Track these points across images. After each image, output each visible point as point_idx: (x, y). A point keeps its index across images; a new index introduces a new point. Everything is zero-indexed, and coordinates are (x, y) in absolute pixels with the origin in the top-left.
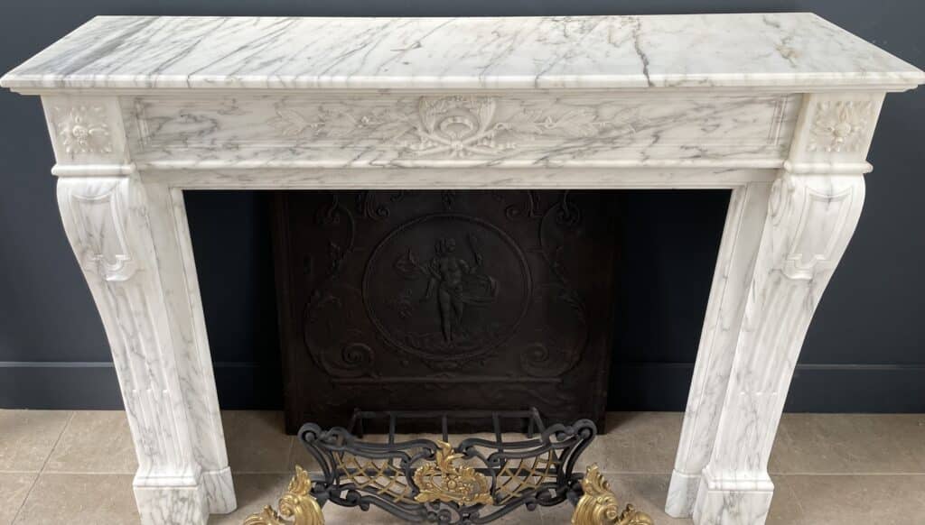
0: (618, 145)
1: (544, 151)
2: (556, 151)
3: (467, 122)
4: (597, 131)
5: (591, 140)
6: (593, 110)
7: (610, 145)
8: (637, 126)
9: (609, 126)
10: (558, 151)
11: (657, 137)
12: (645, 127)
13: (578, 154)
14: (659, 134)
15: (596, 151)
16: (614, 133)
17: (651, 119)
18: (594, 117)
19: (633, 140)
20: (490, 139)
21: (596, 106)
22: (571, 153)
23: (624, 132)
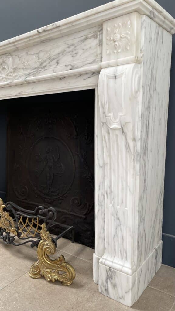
0: (45, 69)
1: (25, 75)
2: (28, 75)
3: (5, 67)
4: (39, 64)
5: (38, 68)
6: (37, 55)
7: (43, 69)
8: (51, 59)
9: (42, 61)
10: (29, 75)
11: (58, 63)
12: (54, 59)
13: (35, 75)
14: (58, 62)
15: (39, 73)
16: (45, 64)
17: (54, 55)
18: (38, 58)
19: (50, 66)
20: (11, 73)
21: (38, 54)
22: (33, 75)
23: (47, 62)
